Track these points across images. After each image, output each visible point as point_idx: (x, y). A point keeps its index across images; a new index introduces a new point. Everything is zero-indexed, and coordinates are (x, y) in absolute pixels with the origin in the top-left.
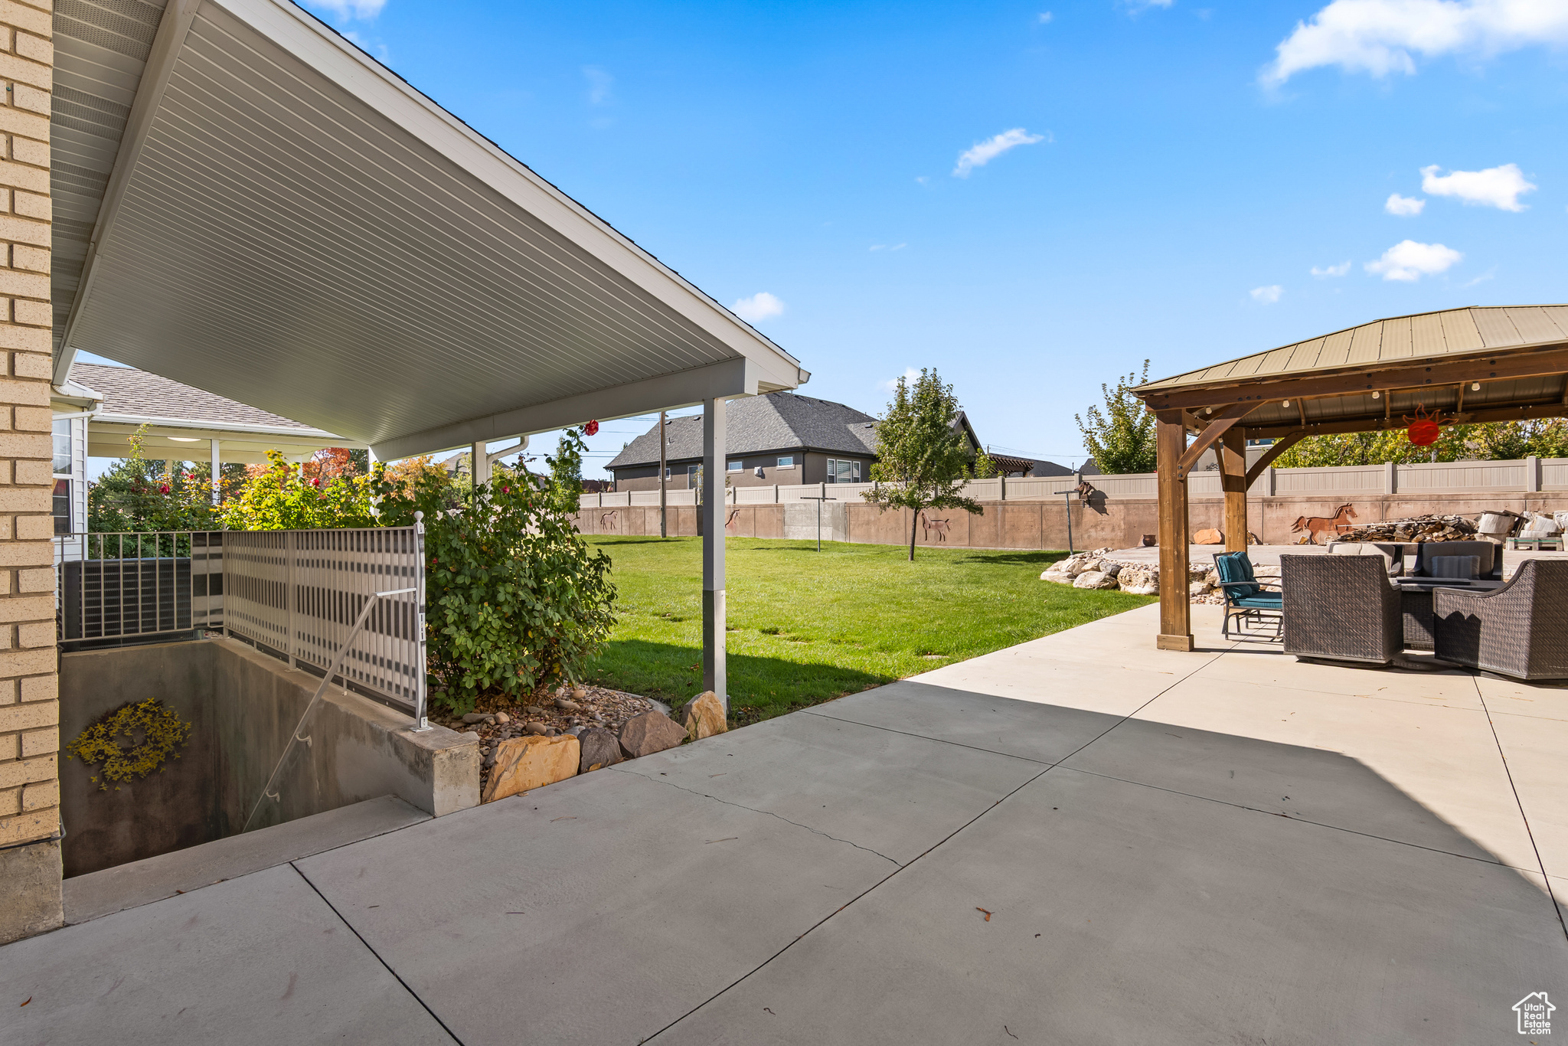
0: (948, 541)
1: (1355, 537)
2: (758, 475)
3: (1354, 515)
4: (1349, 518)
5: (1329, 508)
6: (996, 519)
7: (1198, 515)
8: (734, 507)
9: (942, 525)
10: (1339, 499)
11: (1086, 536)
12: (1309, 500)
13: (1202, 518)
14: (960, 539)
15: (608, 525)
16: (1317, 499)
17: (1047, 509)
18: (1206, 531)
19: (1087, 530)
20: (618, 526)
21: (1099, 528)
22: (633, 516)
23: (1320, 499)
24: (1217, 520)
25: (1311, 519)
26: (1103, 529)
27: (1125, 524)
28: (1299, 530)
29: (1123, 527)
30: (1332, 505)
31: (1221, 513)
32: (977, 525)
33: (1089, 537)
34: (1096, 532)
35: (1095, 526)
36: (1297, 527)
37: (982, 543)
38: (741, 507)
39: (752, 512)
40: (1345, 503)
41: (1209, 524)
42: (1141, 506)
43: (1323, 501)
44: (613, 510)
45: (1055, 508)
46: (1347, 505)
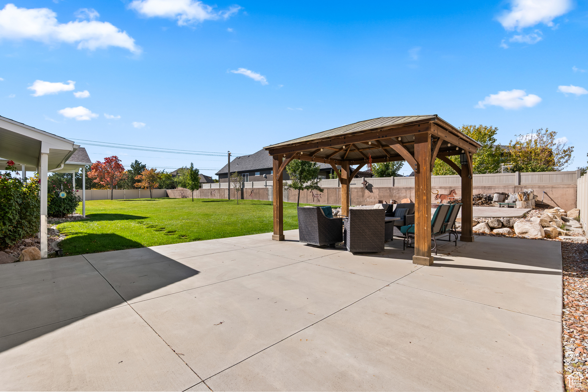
0: (321, 202)
1: (453, 202)
2: (265, 177)
3: (456, 194)
4: (454, 195)
5: (447, 191)
6: (336, 194)
7: (403, 193)
8: (252, 189)
9: (319, 196)
10: (451, 188)
11: (366, 201)
12: (441, 188)
13: (404, 194)
14: (324, 201)
15: (213, 195)
16: (443, 188)
17: (353, 191)
18: (405, 199)
19: (366, 199)
20: (216, 195)
21: (370, 198)
22: (221, 192)
23: (444, 188)
24: (409, 195)
25: (441, 195)
26: (371, 198)
27: (378, 196)
28: (437, 199)
29: (378, 197)
30: (448, 190)
31: (411, 193)
32: (330, 196)
33: (367, 201)
34: (369, 199)
36: (436, 198)
37: (332, 203)
38: (255, 189)
39: (258, 191)
40: (453, 189)
41: (407, 196)
42: (384, 190)
43: (445, 188)
44: (215, 190)
45: (356, 190)
46: (453, 190)
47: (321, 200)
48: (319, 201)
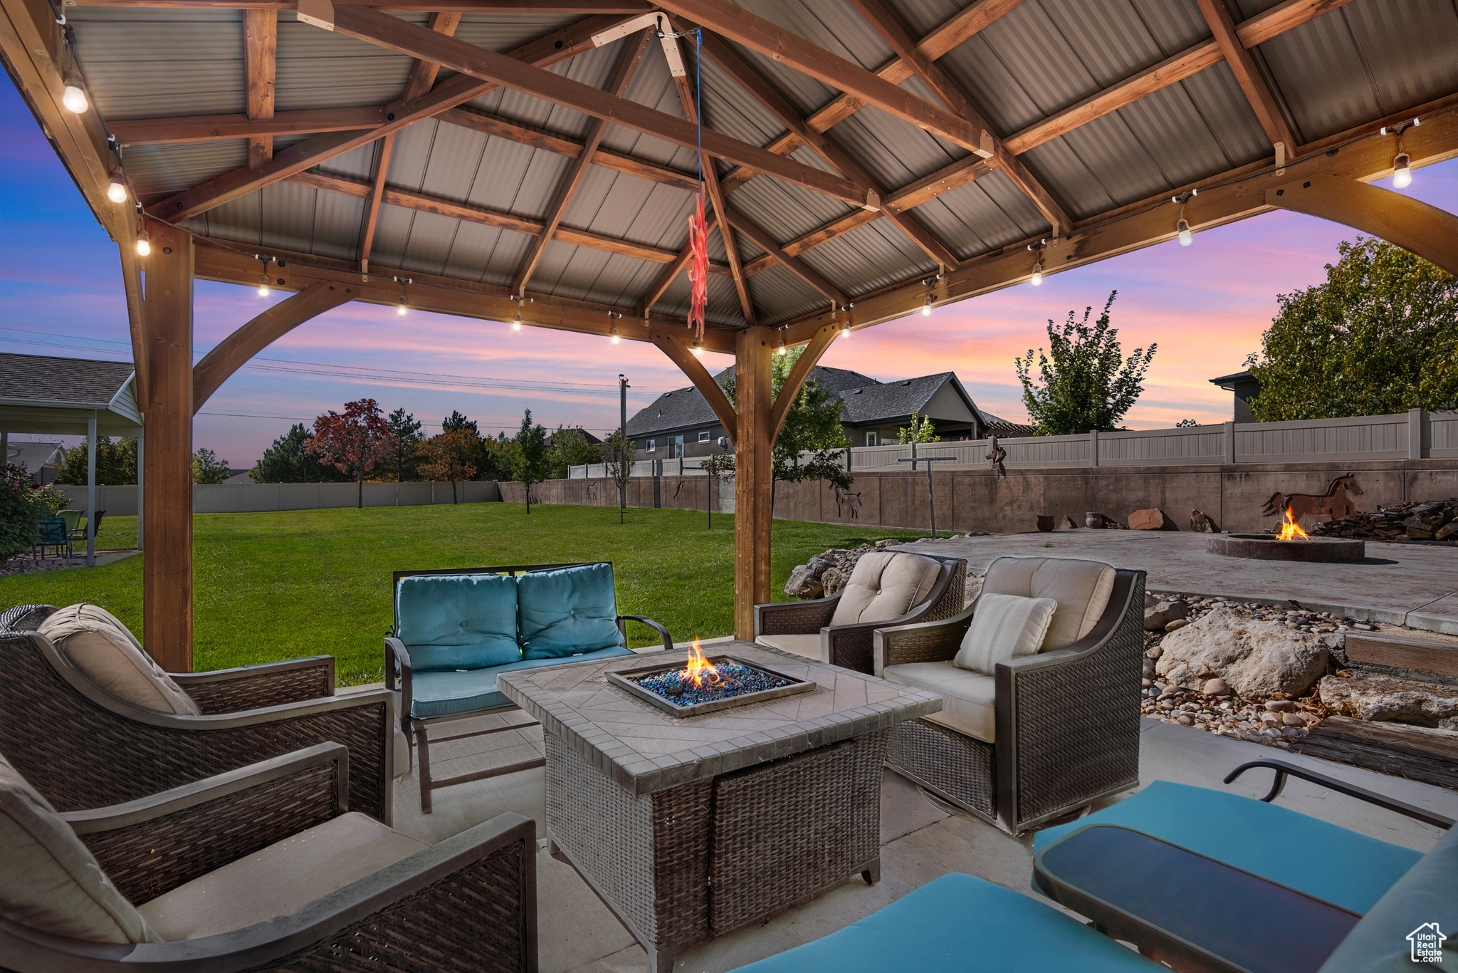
0: (860, 519)
1: (1346, 526)
3: (1358, 491)
4: (1350, 496)
5: (1319, 480)
6: (906, 492)
7: (1135, 490)
9: (854, 500)
10: (1334, 467)
11: (1000, 516)
12: (1289, 468)
13: (1140, 494)
14: (871, 516)
16: (1300, 468)
17: (958, 482)
18: (1144, 512)
19: (1002, 509)
21: (1015, 506)
23: (1304, 468)
24: (1159, 496)
25: (1291, 497)
26: (1019, 507)
27: (1045, 500)
28: (1274, 513)
29: (1043, 504)
30: (1323, 477)
31: (1164, 487)
32: (888, 501)
33: (1004, 516)
34: (1012, 510)
35: (1011, 503)
36: (1270, 508)
37: (892, 521)
40: (1344, 473)
41: (1149, 501)
42: (1064, 478)
43: (1309, 470)
45: (967, 480)
46: (1347, 477)
47: (860, 512)
48: (854, 514)
